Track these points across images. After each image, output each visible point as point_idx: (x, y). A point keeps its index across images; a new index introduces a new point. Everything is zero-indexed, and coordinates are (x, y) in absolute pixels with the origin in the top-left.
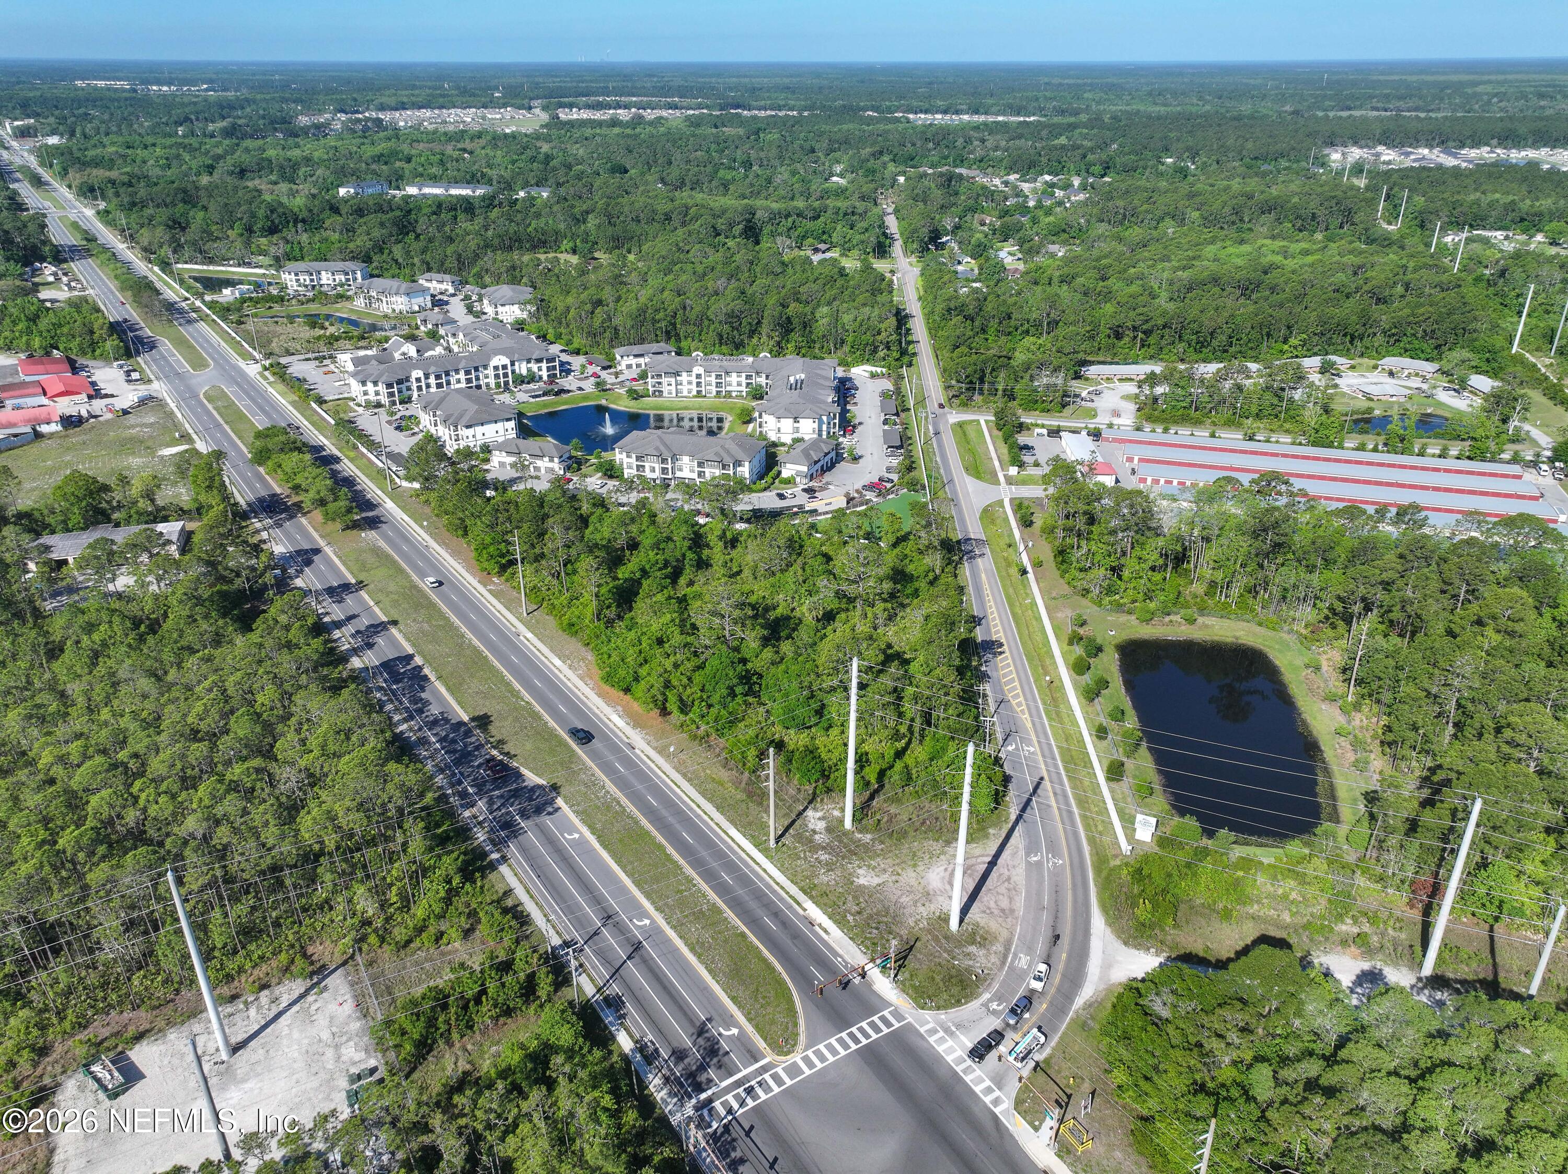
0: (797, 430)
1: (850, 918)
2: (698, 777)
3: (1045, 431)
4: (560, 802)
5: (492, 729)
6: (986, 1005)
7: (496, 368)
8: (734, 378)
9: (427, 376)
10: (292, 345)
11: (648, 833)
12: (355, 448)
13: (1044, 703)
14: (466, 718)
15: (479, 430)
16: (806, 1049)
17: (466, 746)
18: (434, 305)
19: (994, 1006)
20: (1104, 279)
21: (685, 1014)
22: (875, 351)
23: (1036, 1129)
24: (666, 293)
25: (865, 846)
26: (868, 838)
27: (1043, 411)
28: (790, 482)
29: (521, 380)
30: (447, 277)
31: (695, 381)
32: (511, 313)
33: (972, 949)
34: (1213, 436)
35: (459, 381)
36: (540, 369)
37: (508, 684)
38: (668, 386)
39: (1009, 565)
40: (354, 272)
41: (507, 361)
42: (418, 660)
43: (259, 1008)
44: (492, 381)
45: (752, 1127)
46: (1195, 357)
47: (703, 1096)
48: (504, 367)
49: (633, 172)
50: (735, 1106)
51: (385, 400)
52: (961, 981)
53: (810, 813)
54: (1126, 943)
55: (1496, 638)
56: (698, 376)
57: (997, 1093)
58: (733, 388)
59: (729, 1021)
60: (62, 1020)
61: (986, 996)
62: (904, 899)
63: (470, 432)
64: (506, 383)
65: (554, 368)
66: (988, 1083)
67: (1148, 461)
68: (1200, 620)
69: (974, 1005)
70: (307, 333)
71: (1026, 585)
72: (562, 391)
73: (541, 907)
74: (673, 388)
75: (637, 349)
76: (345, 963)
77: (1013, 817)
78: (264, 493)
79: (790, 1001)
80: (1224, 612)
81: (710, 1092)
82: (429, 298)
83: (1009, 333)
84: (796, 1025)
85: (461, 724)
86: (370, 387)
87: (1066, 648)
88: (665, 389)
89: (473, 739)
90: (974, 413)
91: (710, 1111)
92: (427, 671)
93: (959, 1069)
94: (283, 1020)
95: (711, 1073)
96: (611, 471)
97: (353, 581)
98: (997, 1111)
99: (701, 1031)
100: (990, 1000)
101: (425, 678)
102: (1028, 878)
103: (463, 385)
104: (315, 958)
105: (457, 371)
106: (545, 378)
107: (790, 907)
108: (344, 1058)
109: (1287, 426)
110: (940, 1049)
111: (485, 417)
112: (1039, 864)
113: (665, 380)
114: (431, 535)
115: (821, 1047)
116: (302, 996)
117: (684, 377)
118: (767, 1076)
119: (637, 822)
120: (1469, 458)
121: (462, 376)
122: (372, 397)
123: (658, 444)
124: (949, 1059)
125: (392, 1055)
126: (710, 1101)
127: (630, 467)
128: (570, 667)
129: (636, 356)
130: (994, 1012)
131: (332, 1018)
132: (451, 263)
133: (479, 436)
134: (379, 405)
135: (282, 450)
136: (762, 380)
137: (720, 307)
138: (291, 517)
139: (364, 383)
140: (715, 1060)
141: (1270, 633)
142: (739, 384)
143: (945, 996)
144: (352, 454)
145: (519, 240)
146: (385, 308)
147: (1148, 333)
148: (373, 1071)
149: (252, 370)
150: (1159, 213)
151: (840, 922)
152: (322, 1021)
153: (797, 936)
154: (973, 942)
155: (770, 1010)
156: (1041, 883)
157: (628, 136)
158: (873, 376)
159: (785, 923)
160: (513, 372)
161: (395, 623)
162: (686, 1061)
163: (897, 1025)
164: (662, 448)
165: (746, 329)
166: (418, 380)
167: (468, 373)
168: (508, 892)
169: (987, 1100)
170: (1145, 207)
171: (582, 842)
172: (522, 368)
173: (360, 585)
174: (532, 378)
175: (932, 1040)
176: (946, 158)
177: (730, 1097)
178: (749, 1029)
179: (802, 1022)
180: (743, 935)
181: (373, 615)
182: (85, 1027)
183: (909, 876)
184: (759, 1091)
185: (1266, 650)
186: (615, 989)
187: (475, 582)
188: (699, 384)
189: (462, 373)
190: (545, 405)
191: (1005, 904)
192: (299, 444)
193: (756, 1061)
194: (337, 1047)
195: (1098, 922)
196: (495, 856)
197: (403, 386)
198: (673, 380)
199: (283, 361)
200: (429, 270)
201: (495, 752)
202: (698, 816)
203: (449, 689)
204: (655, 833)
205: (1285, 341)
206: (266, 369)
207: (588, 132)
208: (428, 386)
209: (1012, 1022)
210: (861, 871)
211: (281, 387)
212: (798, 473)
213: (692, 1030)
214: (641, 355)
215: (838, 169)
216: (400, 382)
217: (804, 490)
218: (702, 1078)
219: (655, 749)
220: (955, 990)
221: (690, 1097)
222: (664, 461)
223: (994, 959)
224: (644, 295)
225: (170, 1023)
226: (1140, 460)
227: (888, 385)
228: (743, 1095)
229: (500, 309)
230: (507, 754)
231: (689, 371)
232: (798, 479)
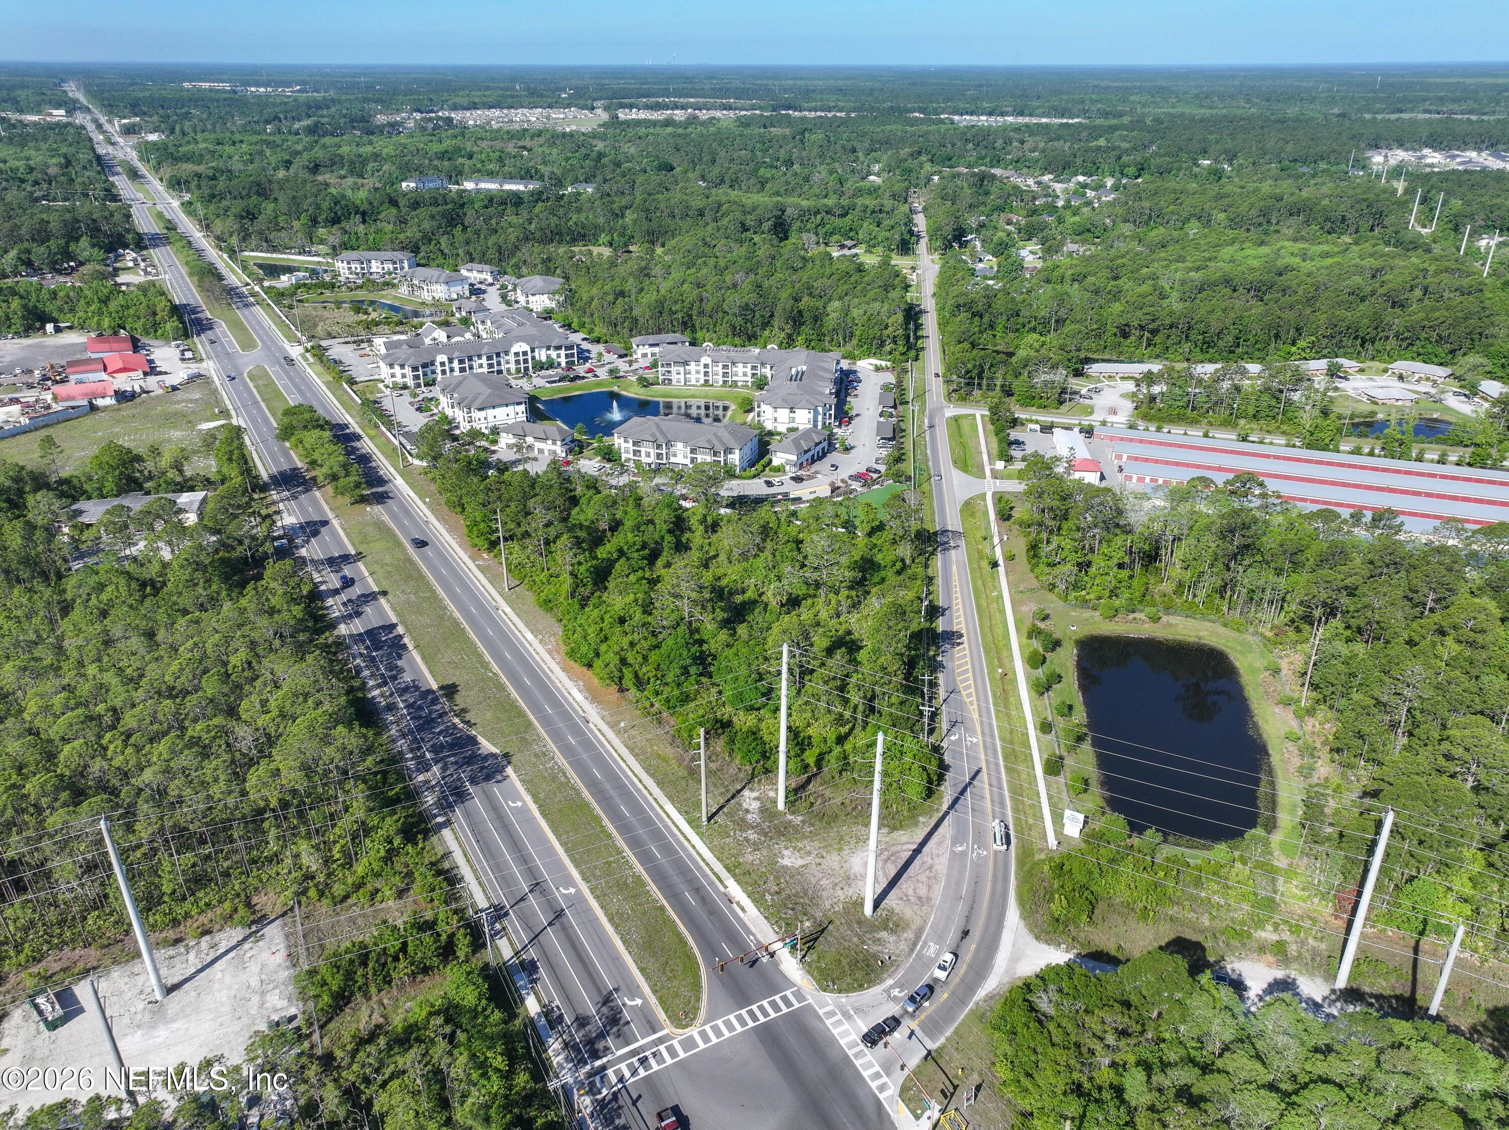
0: (793, 420)
1: (768, 897)
2: (644, 753)
3: (1038, 427)
4: (509, 770)
5: (458, 698)
6: (888, 991)
7: (517, 354)
8: (740, 368)
9: (451, 361)
10: (336, 329)
11: (587, 805)
12: (377, 427)
13: (994, 695)
14: (435, 687)
15: (491, 413)
16: (704, 1024)
17: (430, 713)
18: (471, 293)
19: (896, 992)
20: (1116, 278)
21: (594, 982)
22: (882, 344)
23: (917, 1117)
24: (686, 286)
25: (795, 827)
26: (797, 819)
27: (1039, 407)
28: (779, 470)
29: (540, 366)
30: (487, 267)
31: (702, 370)
32: (541, 302)
33: (884, 934)
34: (1206, 435)
35: (481, 366)
36: (559, 356)
37: (480, 656)
38: (677, 374)
39: (981, 557)
40: (402, 262)
41: (527, 348)
42: (400, 630)
43: (199, 952)
44: (513, 367)
45: (640, 1097)
46: (1201, 357)
47: (598, 1063)
48: (525, 353)
49: (678, 169)
50: (627, 1074)
51: (410, 382)
52: (868, 966)
53: (746, 793)
54: (1037, 938)
55: (1456, 648)
56: (706, 366)
57: (885, 1079)
58: (740, 378)
59: (635, 991)
60: (18, 953)
61: (890, 982)
62: (824, 882)
63: (482, 414)
64: (526, 369)
65: (572, 355)
66: (877, 1068)
67: (1136, 459)
68: (1165, 619)
69: (876, 990)
70: (351, 317)
71: (995, 578)
72: (577, 378)
73: (475, 871)
74: (682, 377)
75: (652, 339)
76: (284, 914)
77: (945, 807)
78: (286, 467)
79: (697, 977)
80: (1190, 611)
81: (605, 1060)
82: (467, 287)
83: (1017, 330)
84: (698, 999)
85: (430, 691)
86: (397, 369)
87: (1025, 640)
88: (674, 377)
89: (438, 707)
90: (971, 407)
91: (602, 1078)
92: (406, 640)
93: (850, 1053)
94: (217, 965)
95: (610, 1041)
96: (610, 456)
97: (353, 552)
98: (881, 1097)
99: (607, 1000)
100: (892, 987)
101: (404, 647)
102: (950, 867)
103: (485, 370)
104: (257, 908)
105: (480, 357)
106: (563, 364)
107: (712, 884)
108: (267, 1005)
109: (1284, 427)
110: (835, 1032)
111: (498, 401)
112: (963, 854)
113: (674, 369)
114: (432, 511)
115: (719, 1022)
116: (240, 943)
117: (692, 367)
118: (662, 1048)
119: (578, 793)
120: (1470, 465)
121: (484, 361)
122: (399, 379)
123: (655, 430)
124: (843, 1042)
125: (311, 1004)
126: (604, 1068)
127: (627, 452)
128: (541, 642)
129: (651, 345)
130: (895, 999)
131: (263, 966)
132: (492, 254)
133: (491, 418)
134: (405, 387)
135: (305, 427)
136: (767, 371)
137: (733, 301)
138: (307, 490)
139: (391, 366)
140: (615, 1029)
141: (1235, 634)
142: (745, 375)
143: (849, 980)
144: (373, 432)
145: (560, 234)
146: (426, 296)
147: (1154, 332)
148: (291, 1019)
149: (295, 351)
150: (1185, 214)
151: (758, 901)
152: (254, 967)
153: (713, 911)
154: (885, 929)
155: (675, 983)
156: (962, 872)
157: (680, 135)
158: (878, 369)
159: (704, 899)
160: (533, 358)
161: (384, 593)
162: (588, 1028)
163: (797, 1005)
164: (658, 434)
165: (758, 321)
166: (443, 364)
167: (489, 358)
168: (447, 854)
169: (874, 1085)
170: (1171, 208)
171: (525, 810)
172: (542, 355)
173: (359, 556)
174: (551, 364)
175: (828, 1022)
176: (983, 158)
177: (623, 1066)
178: (653, 1000)
179: (705, 996)
180: (662, 909)
181: (366, 584)
182: (39, 961)
183: (832, 860)
184: (652, 1061)
185: (1228, 651)
186: (532, 953)
187: (465, 557)
188: (706, 374)
189: (484, 358)
190: (560, 390)
191: (923, 892)
192: (321, 422)
193: (655, 1032)
194: (263, 994)
195: (1013, 915)
196: (440, 819)
197: (428, 370)
198: (682, 369)
199: (324, 343)
200: (472, 260)
201: (456, 720)
202: (639, 791)
203: (424, 658)
204: (595, 805)
205: (1294, 343)
206: (307, 351)
207: (642, 131)
208: (452, 370)
209: (910, 1009)
210: (786, 853)
211: (319, 368)
212: (788, 462)
213: (600, 999)
214: (657, 345)
215: (876, 168)
216: (425, 366)
217: (792, 478)
218: (600, 1045)
219: (608, 723)
220: (859, 974)
221: (586, 1063)
222: (659, 447)
223: (903, 946)
224: (665, 286)
225: (115, 962)
226: (1129, 458)
227: (890, 378)
228: (637, 1064)
229: (531, 298)
230: (468, 723)
231: (698, 361)
232: (787, 468)
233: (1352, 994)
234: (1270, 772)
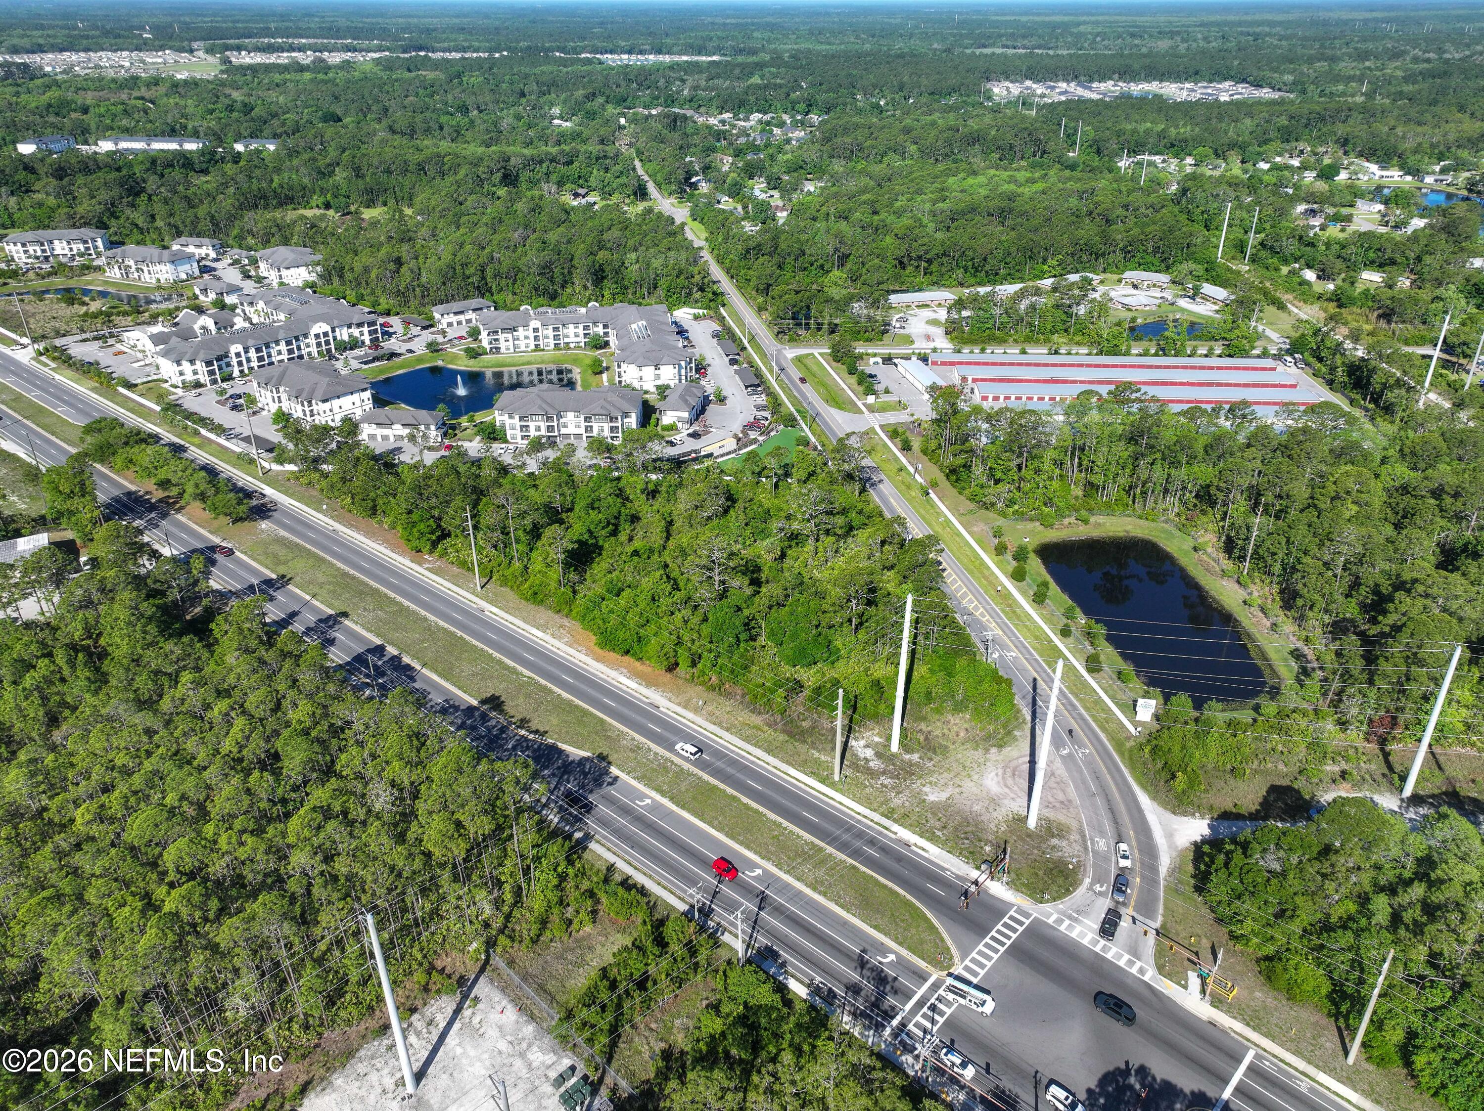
0: (658, 377)
1: (939, 833)
2: (735, 726)
3: (880, 360)
4: (614, 771)
5: (509, 707)
6: (1090, 888)
7: (317, 336)
8: (571, 330)
9: (246, 351)
10: (57, 326)
11: (715, 787)
12: (196, 433)
13: (1003, 611)
14: (475, 703)
15: (336, 403)
16: (962, 961)
17: (489, 730)
18: (202, 272)
19: (1098, 888)
20: (875, 213)
21: (840, 951)
22: (690, 294)
23: (1185, 987)
24: (468, 248)
25: (917, 764)
26: (915, 757)
27: (867, 340)
28: (672, 428)
29: (343, 347)
30: (206, 241)
31: (532, 335)
32: (298, 276)
33: (1055, 841)
34: (1024, 352)
35: (280, 352)
36: (362, 334)
37: (500, 662)
38: (505, 341)
39: (909, 487)
40: (94, 240)
41: (327, 328)
42: (392, 650)
43: (418, 1034)
44: (314, 350)
45: (952, 1041)
46: (973, 281)
47: (895, 1022)
48: (326, 334)
49: (348, 120)
50: (928, 1025)
51: (204, 378)
52: (1061, 872)
53: (852, 743)
54: (1174, 813)
55: (1355, 508)
56: (536, 330)
57: (1138, 964)
58: (572, 339)
59: (884, 950)
60: (208, 1091)
61: (1087, 881)
62: (976, 808)
63: (327, 406)
64: (329, 351)
65: (376, 331)
66: (1126, 957)
68: (1093, 519)
69: (1081, 890)
70: (67, 310)
71: (933, 505)
72: (392, 355)
73: (650, 877)
74: (511, 343)
75: (456, 306)
76: (482, 970)
77: (1029, 718)
78: (116, 492)
79: (927, 920)
80: (1109, 509)
81: (899, 1018)
82: (195, 265)
83: (805, 269)
84: (942, 940)
85: (471, 709)
86: (186, 366)
87: (996, 558)
88: (503, 345)
89: (493, 722)
90: (805, 347)
91: (908, 1034)
92: (406, 660)
93: (1097, 949)
94: (449, 1039)
95: (891, 1000)
96: (493, 434)
97: (274, 576)
98: (1146, 978)
99: (862, 964)
100: (1092, 884)
101: (408, 667)
102: (1068, 769)
103: (285, 356)
104: (448, 970)
105: (277, 343)
106: (368, 342)
107: (880, 833)
108: (535, 1064)
109: (1077, 338)
110: (1074, 935)
111: (340, 389)
112: (1070, 755)
113: (502, 337)
114: (332, 518)
115: (974, 954)
116: (458, 1011)
117: (521, 332)
118: (941, 992)
119: (700, 778)
120: (1229, 356)
121: (283, 347)
122: (189, 377)
123: (540, 402)
124: (1085, 942)
125: (587, 1051)
126: (903, 1025)
127: (513, 428)
128: (553, 636)
129: (456, 313)
130: (1101, 894)
131: (500, 1028)
132: (205, 225)
133: (336, 410)
134: (198, 385)
135: (126, 444)
136: (600, 330)
138: (164, 515)
139: (178, 363)
140: (888, 988)
141: (1152, 525)
142: (577, 335)
143: (1055, 888)
144: (196, 440)
145: (264, 197)
146: (148, 279)
147: (929, 262)
148: (573, 1068)
149: (24, 355)
150: (882, 148)
151: (933, 839)
152: (492, 1033)
153: (900, 859)
154: (1053, 836)
155: (913, 931)
156: (1080, 772)
157: (322, 81)
158: (696, 318)
159: (884, 850)
160: (335, 339)
161: (345, 615)
162: (863, 993)
163: (1027, 922)
164: (545, 406)
166: (238, 355)
167: (289, 343)
168: (611, 868)
169: (1134, 970)
170: (869, 143)
171: (658, 805)
172: (343, 334)
173: (283, 581)
174: (354, 344)
175: (1062, 928)
176: (657, 98)
177: (918, 1018)
178: (904, 953)
179: (945, 936)
180: (854, 867)
181: (314, 609)
182: (236, 1093)
183: (968, 786)
184: (941, 1006)
185: (1155, 540)
186: (762, 941)
187: (407, 562)
188: (536, 338)
189: (283, 343)
190: (381, 372)
191: (1061, 796)
192: (143, 436)
193: (926, 980)
194: (522, 1055)
195: (1144, 799)
196: (578, 835)
197: (222, 363)
198: (510, 336)
199: (59, 342)
200: (179, 234)
201: (523, 732)
202: (753, 763)
203: (440, 675)
204: (722, 786)
205: (1045, 260)
206: (41, 354)
207: (278, 78)
208: (249, 360)
209: (1121, 899)
210: (926, 789)
211: (70, 373)
212: (680, 420)
213: (854, 965)
214: (462, 312)
215: (556, 111)
216: (219, 359)
217: (690, 435)
218: (885, 1006)
219: (679, 704)
220: (1060, 881)
221: (884, 1027)
222: (549, 419)
223: (1077, 847)
224: (445, 250)
225: (330, 1069)
226: (974, 380)
227: (715, 326)
228: (930, 1013)
229: (284, 272)
230: (536, 732)
231: (526, 326)
232: (680, 425)
233: (1416, 800)
234: (1249, 635)
